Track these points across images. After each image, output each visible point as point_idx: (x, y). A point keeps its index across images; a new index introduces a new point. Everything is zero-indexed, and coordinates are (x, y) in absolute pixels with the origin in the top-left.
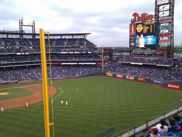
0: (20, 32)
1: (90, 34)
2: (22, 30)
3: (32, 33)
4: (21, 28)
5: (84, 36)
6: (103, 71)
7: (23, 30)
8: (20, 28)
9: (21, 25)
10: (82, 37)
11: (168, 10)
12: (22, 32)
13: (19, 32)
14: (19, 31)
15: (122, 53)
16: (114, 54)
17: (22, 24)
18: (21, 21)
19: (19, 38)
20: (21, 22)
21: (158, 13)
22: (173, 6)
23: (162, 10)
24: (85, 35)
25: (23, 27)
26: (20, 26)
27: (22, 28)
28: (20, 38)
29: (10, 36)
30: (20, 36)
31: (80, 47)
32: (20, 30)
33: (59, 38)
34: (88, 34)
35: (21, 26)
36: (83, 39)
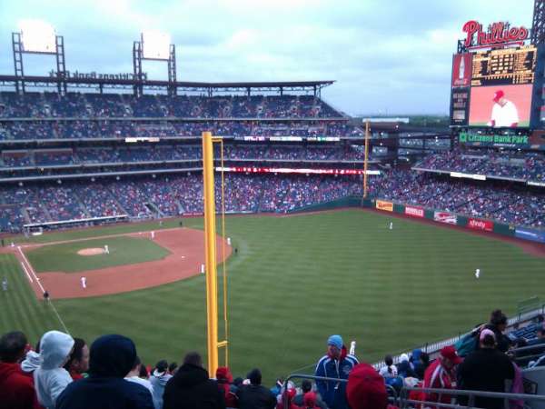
0: (134, 76)
1: (331, 82)
2: (140, 70)
3: (167, 80)
4: (137, 64)
5: (315, 90)
6: (365, 196)
7: (143, 71)
8: (135, 67)
9: (137, 57)
10: (307, 91)
12: (140, 78)
13: (131, 78)
14: (131, 74)
16: (401, 142)
17: (139, 55)
18: (137, 45)
19: (132, 93)
20: (137, 49)
24: (318, 87)
25: (143, 62)
26: (135, 59)
27: (140, 67)
28: (136, 93)
29: (109, 90)
30: (135, 88)
32: (135, 70)
33: (243, 94)
34: (324, 83)
35: (137, 61)
36: (312, 98)
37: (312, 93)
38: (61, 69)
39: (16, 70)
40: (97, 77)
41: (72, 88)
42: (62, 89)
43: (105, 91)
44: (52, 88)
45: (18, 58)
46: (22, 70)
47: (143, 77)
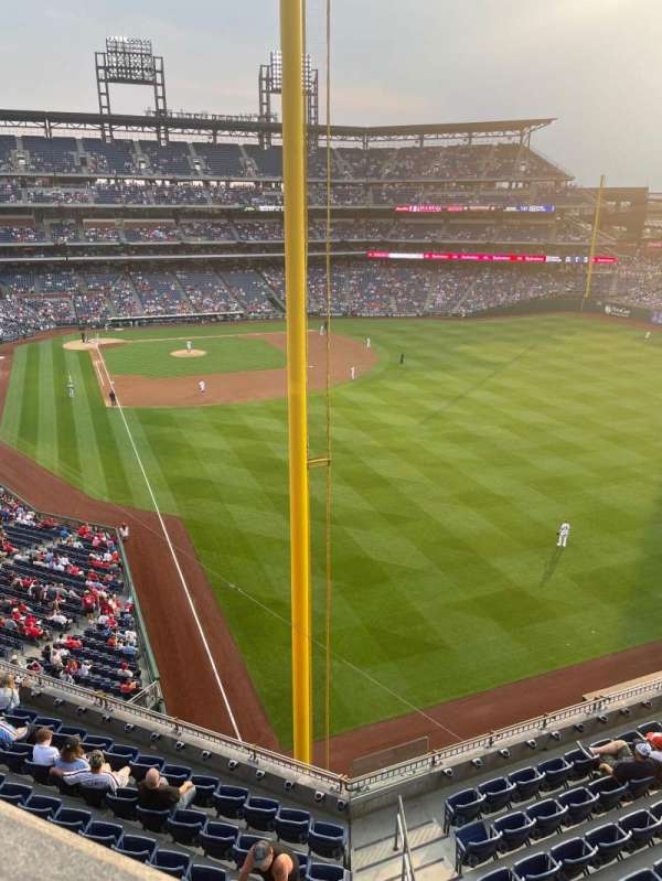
0: (259, 118)
1: (548, 121)
2: (268, 109)
4: (265, 101)
5: (522, 135)
6: (586, 295)
8: (262, 104)
9: (264, 88)
10: (510, 137)
12: (268, 121)
13: (256, 120)
14: (255, 116)
17: (268, 85)
18: (264, 69)
19: (257, 143)
20: (264, 76)
24: (526, 130)
25: (272, 95)
26: (261, 92)
27: (268, 104)
28: (262, 143)
29: (225, 138)
30: (260, 137)
31: (498, 184)
32: (261, 110)
34: (537, 122)
35: (265, 95)
36: (515, 147)
37: (517, 140)
38: (161, 107)
39: (101, 107)
40: (210, 118)
41: (176, 136)
42: (163, 136)
43: (220, 140)
44: (149, 135)
45: (103, 90)
46: (108, 107)
47: (272, 120)
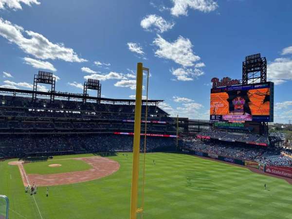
0: (83, 95)
1: (162, 101)
3: (97, 97)
7: (87, 93)
8: (84, 91)
11: (258, 78)
15: (201, 127)
16: (189, 127)
18: (86, 83)
21: (247, 81)
22: (265, 74)
23: (252, 77)
24: (157, 102)
25: (88, 89)
26: (84, 88)
27: (86, 91)
28: (83, 102)
29: (72, 99)
30: (83, 99)
31: (150, 115)
32: (84, 93)
33: (127, 104)
34: (160, 101)
37: (154, 105)
38: (53, 90)
39: (34, 89)
40: (68, 94)
41: (57, 98)
42: (52, 98)
44: (48, 97)
45: (35, 85)
47: (87, 96)
